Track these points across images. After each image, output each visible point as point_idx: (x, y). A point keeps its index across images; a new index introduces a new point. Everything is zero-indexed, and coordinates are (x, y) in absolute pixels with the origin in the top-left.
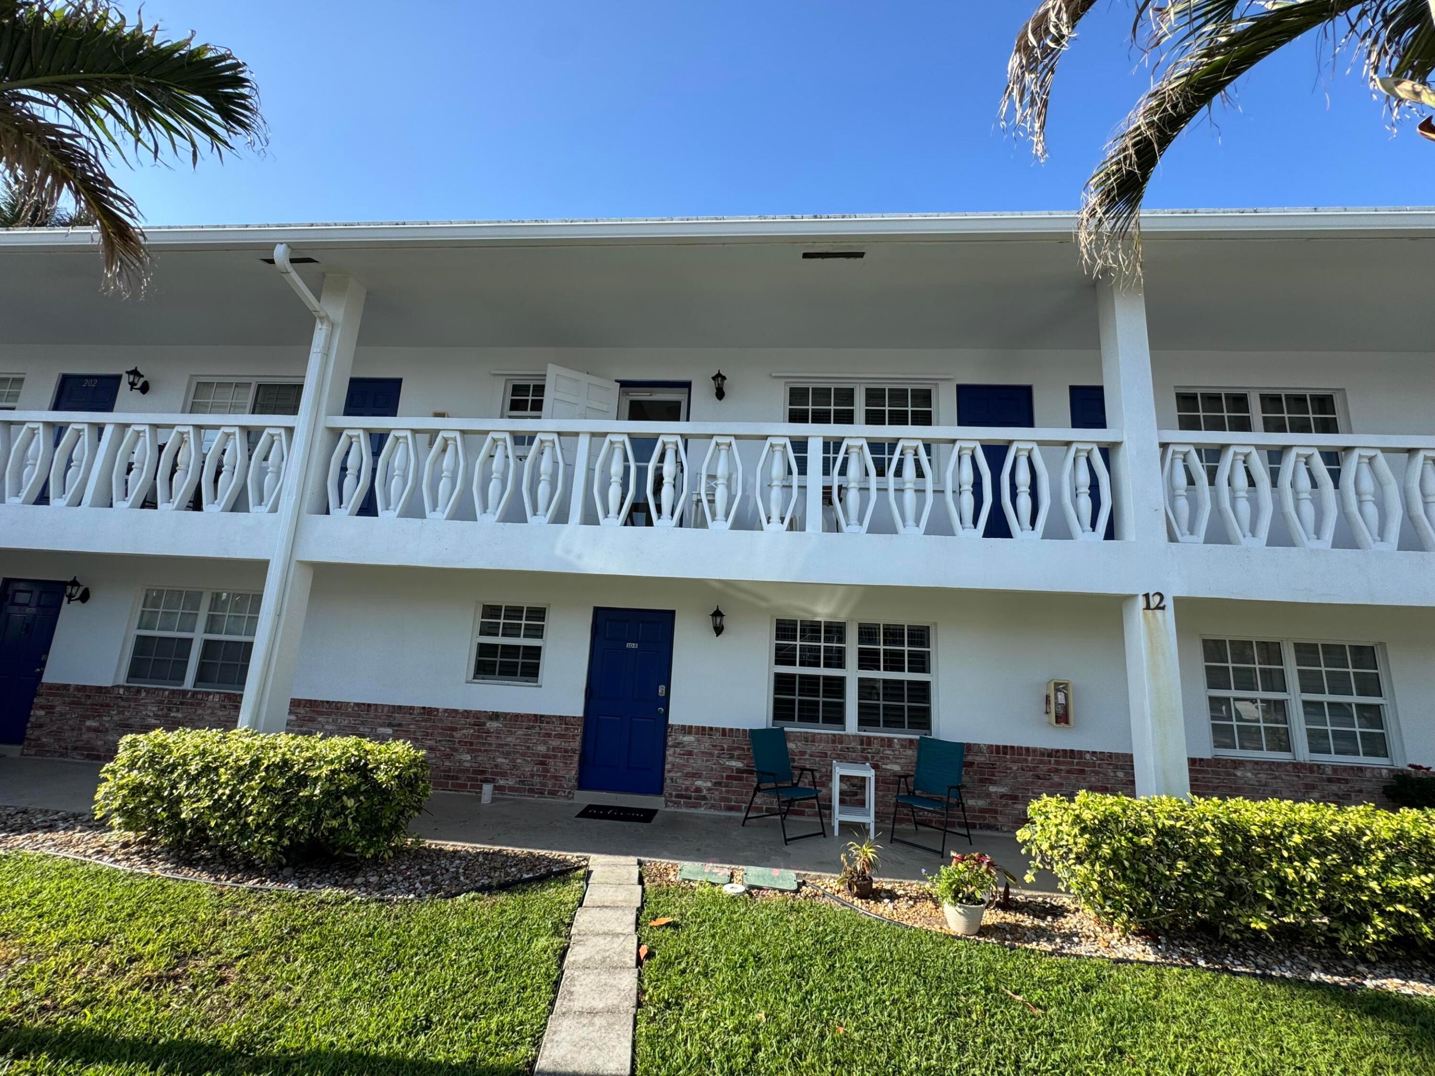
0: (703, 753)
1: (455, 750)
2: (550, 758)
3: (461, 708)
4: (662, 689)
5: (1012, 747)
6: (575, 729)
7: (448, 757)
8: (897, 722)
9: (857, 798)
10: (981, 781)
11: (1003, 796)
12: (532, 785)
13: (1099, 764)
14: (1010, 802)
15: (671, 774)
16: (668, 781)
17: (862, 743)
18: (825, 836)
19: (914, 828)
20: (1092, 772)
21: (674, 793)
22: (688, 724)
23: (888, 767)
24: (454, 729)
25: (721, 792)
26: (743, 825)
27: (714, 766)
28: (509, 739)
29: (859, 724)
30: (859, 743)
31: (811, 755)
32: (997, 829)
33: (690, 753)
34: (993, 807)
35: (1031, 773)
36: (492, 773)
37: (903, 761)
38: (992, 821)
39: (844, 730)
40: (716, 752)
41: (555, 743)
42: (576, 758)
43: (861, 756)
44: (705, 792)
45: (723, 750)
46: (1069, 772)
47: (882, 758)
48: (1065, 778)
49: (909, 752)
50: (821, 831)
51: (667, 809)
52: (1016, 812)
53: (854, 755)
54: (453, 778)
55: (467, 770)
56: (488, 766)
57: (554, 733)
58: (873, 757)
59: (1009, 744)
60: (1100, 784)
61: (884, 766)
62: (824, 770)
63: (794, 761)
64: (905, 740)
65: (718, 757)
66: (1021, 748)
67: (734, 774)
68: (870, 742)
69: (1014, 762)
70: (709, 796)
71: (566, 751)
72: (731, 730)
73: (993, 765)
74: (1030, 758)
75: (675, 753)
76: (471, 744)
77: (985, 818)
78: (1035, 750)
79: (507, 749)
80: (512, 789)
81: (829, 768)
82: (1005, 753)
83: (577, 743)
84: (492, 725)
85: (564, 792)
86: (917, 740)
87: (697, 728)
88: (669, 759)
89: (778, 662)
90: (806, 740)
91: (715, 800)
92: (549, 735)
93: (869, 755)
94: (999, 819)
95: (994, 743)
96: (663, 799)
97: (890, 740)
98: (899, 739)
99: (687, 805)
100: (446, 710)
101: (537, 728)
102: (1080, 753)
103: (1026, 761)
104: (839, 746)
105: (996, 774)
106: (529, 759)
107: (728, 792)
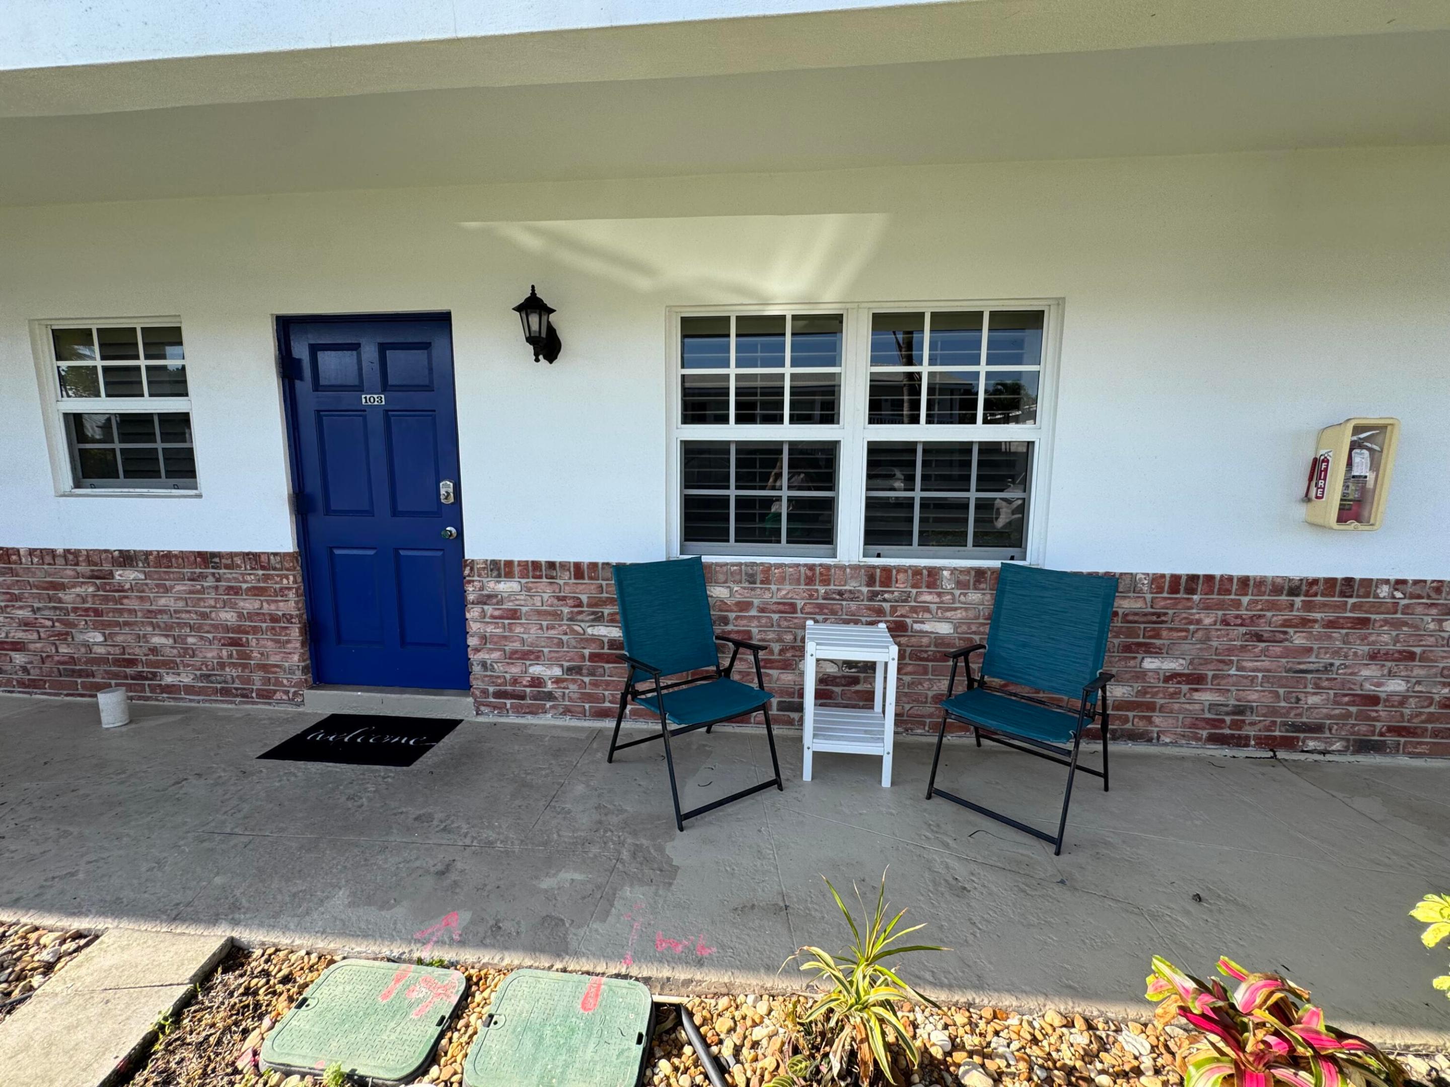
0: (539, 613)
1: (73, 625)
2: (247, 633)
3: (59, 546)
4: (446, 487)
5: (1210, 578)
6: (282, 577)
7: (63, 636)
8: (946, 534)
9: (858, 688)
10: (1127, 648)
11: (1171, 677)
12: (226, 682)
13: (1407, 606)
14: (1185, 688)
15: (481, 656)
16: (476, 669)
17: (871, 581)
18: (781, 788)
19: (973, 741)
20: (1386, 622)
21: (491, 689)
22: (503, 557)
23: (927, 627)
24: (62, 587)
25: (583, 685)
26: (610, 760)
27: (565, 638)
28: (162, 601)
29: (867, 543)
30: (864, 579)
31: (762, 610)
32: (1150, 740)
33: (514, 614)
34: (1148, 698)
35: (1243, 630)
36: (150, 664)
37: (959, 614)
38: (1141, 725)
39: (834, 556)
40: (566, 610)
41: (249, 605)
42: (295, 632)
43: (869, 608)
44: (550, 686)
45: (580, 605)
46: (1332, 624)
47: (914, 610)
48: (1319, 638)
49: (974, 596)
50: (773, 777)
51: (481, 719)
52: (1197, 707)
53: (853, 606)
54: (80, 674)
55: (101, 660)
56: (139, 652)
57: (244, 586)
58: (894, 609)
59: (1201, 570)
60: (1399, 647)
61: (917, 627)
62: (789, 637)
63: (725, 621)
64: (968, 571)
65: (570, 619)
66: (1230, 578)
67: (606, 651)
68: (889, 578)
69: (1208, 608)
70: (558, 693)
71: (274, 619)
72: (593, 566)
73: (1159, 615)
74: (1245, 600)
75: (483, 614)
76: (98, 613)
77: (1126, 720)
78: (1260, 583)
79: (164, 619)
80: (189, 689)
81: (800, 633)
82: (1191, 591)
83: (292, 604)
84: (126, 576)
85: (287, 693)
86: (993, 571)
87: (524, 565)
88: (474, 627)
89: (688, 419)
90: (752, 579)
91: (570, 699)
92: (236, 591)
93: (886, 606)
94: (1157, 720)
95: (1168, 571)
96: (470, 700)
97: (933, 573)
98: (953, 570)
99: (519, 711)
100: (31, 552)
101: (210, 578)
102: (1368, 585)
103: (1237, 604)
104: (822, 590)
105: (1164, 633)
106: (210, 636)
107: (595, 684)
